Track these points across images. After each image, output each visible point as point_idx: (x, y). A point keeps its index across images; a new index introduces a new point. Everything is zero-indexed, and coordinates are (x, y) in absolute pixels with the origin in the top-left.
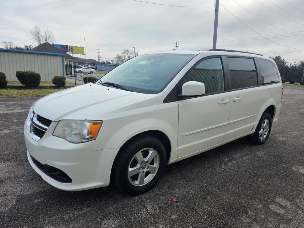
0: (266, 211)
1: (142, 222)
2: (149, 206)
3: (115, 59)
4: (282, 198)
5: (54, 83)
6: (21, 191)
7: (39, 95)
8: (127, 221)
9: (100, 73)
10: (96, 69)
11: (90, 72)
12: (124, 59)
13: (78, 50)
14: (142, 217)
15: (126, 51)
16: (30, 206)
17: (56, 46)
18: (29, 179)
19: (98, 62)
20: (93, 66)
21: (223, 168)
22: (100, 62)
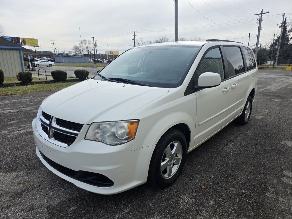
0: (282, 185)
1: (186, 213)
2: (184, 197)
3: (72, 50)
4: (287, 170)
5: (19, 80)
6: (48, 202)
7: (7, 94)
8: (171, 214)
9: (59, 65)
10: (54, 61)
11: (48, 65)
12: (82, 50)
13: (31, 42)
14: (183, 208)
15: (83, 42)
16: (66, 216)
18: (49, 187)
19: (55, 54)
20: (49, 58)
21: (227, 151)
22: (57, 54)
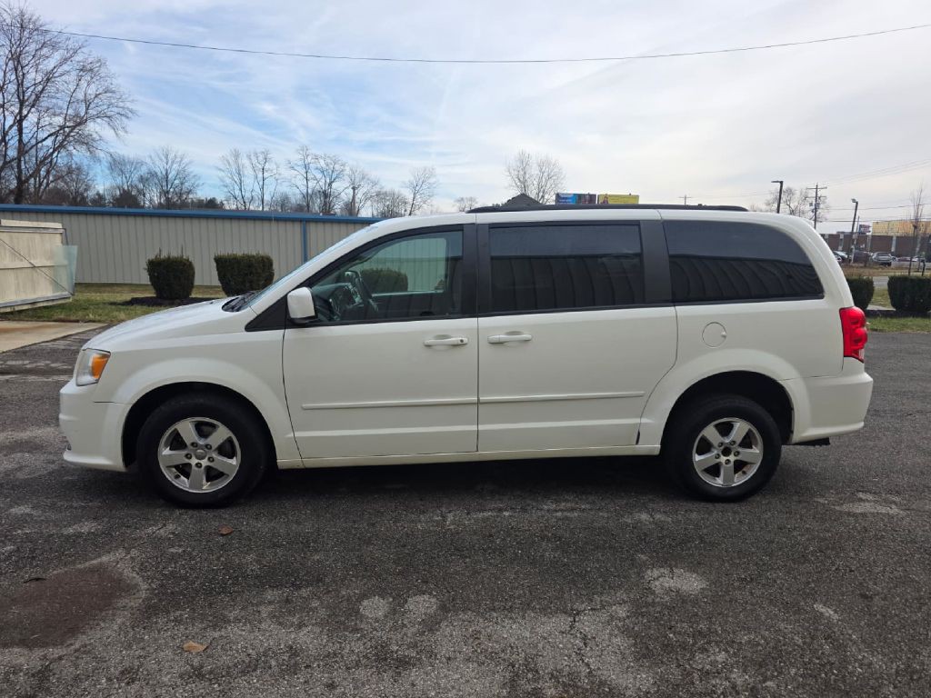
17: (564, 198)
